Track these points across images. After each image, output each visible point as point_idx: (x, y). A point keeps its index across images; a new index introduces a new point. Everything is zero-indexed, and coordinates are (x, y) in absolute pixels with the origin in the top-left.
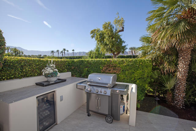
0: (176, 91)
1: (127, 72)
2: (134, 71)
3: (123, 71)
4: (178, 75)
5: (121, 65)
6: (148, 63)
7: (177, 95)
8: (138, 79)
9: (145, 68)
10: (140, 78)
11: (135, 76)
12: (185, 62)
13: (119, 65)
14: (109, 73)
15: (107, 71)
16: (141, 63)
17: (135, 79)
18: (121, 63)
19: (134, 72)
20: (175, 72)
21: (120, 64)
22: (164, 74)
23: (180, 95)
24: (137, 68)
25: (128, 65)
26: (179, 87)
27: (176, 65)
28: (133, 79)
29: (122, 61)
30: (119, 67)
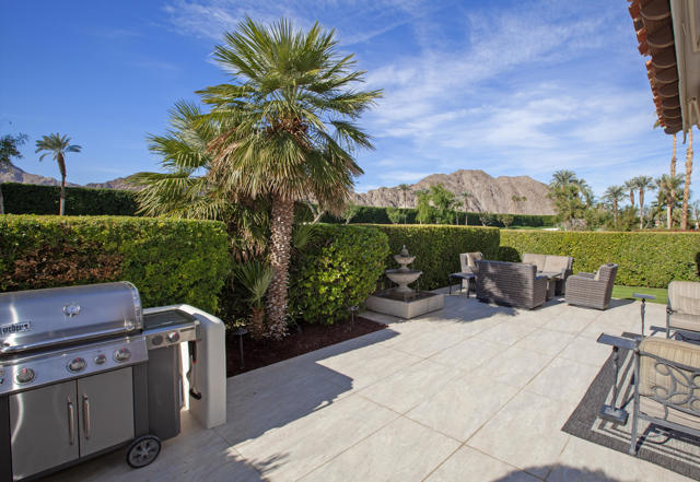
0: (274, 301)
1: (150, 269)
2: (177, 262)
3: (132, 264)
4: (274, 259)
5: (125, 246)
6: (218, 232)
7: (275, 308)
8: (192, 286)
9: (213, 249)
10: (196, 283)
11: (181, 278)
12: (286, 228)
13: (113, 245)
14: (57, 285)
15: (45, 276)
16: (199, 235)
17: (180, 289)
18: (126, 238)
19: (176, 267)
20: (267, 252)
21: (118, 240)
22: (243, 261)
23: (280, 306)
24: (187, 250)
25: (155, 243)
26: (277, 290)
27: (269, 234)
28: (174, 288)
29: (128, 227)
30: (112, 252)
